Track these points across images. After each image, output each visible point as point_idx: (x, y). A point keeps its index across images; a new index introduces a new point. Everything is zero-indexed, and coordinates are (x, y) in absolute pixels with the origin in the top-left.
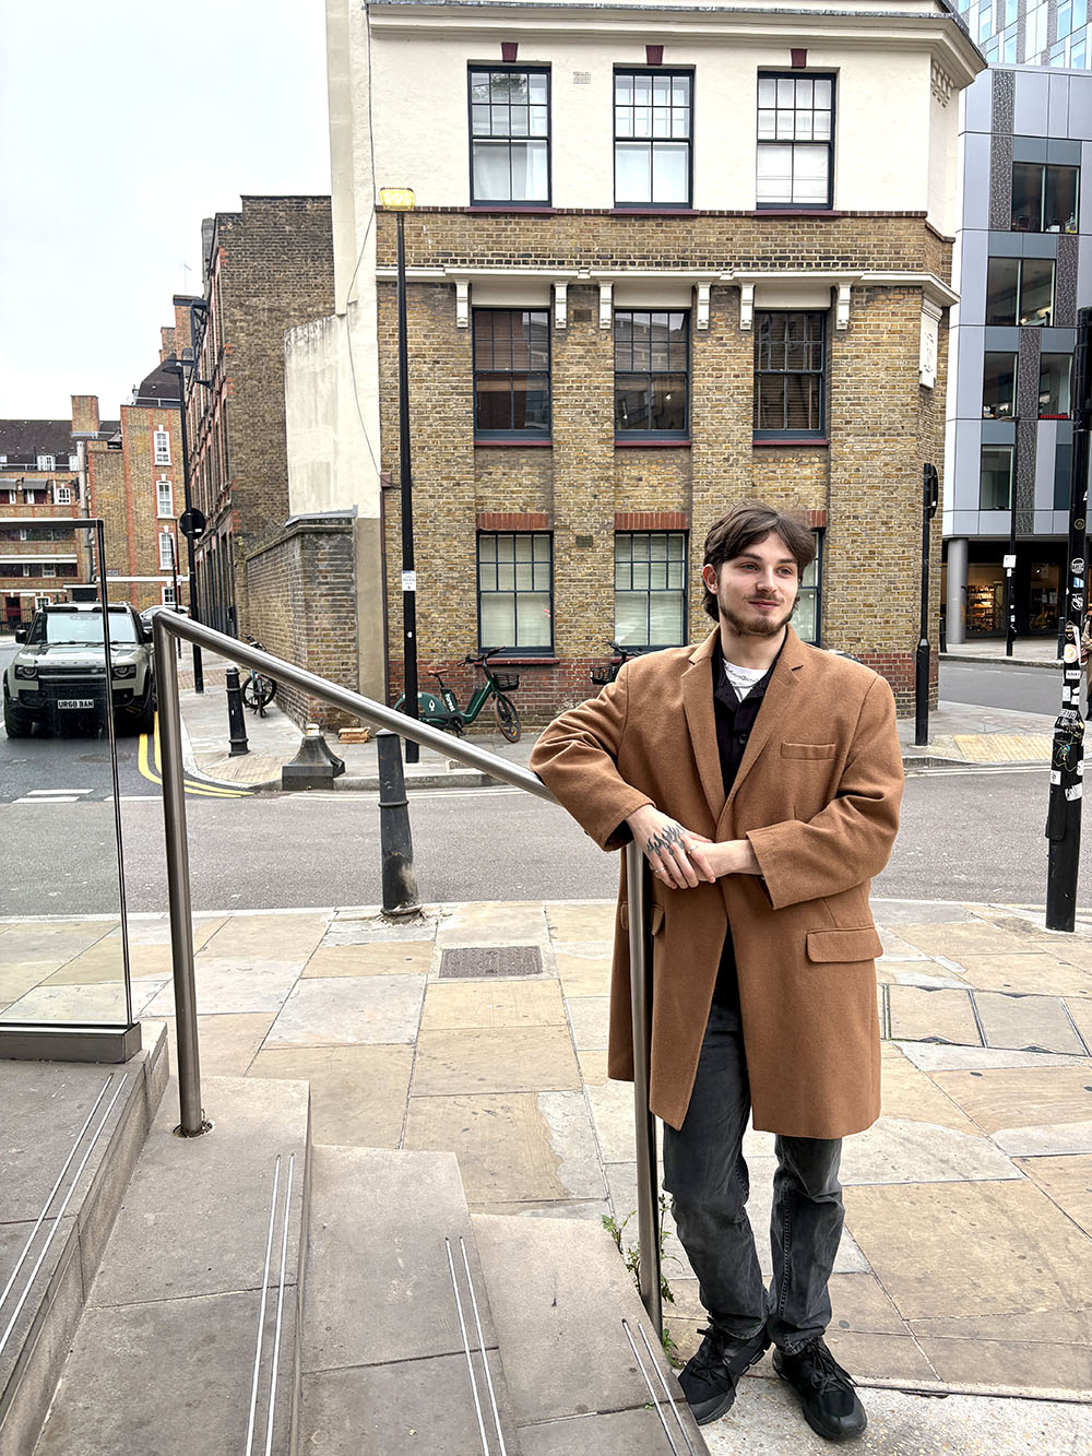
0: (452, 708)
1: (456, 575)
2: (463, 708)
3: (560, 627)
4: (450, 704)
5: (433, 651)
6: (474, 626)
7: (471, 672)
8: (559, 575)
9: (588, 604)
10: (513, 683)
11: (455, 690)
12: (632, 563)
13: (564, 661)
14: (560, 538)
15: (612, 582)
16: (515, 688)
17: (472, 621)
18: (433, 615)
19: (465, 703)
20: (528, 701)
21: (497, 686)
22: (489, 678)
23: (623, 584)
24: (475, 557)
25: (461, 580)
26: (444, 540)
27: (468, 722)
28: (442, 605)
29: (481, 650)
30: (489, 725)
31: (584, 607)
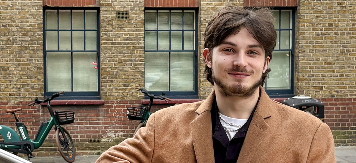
0: (24, 137)
1: (27, 39)
2: (32, 137)
3: (105, 77)
4: (23, 134)
5: (10, 95)
6: (41, 77)
7: (38, 111)
8: (104, 39)
9: (125, 61)
10: (70, 118)
11: (27, 124)
12: (157, 31)
13: (108, 102)
14: (105, 13)
15: (143, 45)
16: (71, 122)
17: (39, 73)
18: (10, 68)
19: (33, 133)
20: (80, 132)
21: (57, 120)
22: (52, 115)
23: (151, 46)
24: (42, 26)
25: (32, 42)
26: (19, 13)
27: (36, 147)
28: (17, 60)
29: (46, 94)
30: (52, 150)
31: (122, 63)
